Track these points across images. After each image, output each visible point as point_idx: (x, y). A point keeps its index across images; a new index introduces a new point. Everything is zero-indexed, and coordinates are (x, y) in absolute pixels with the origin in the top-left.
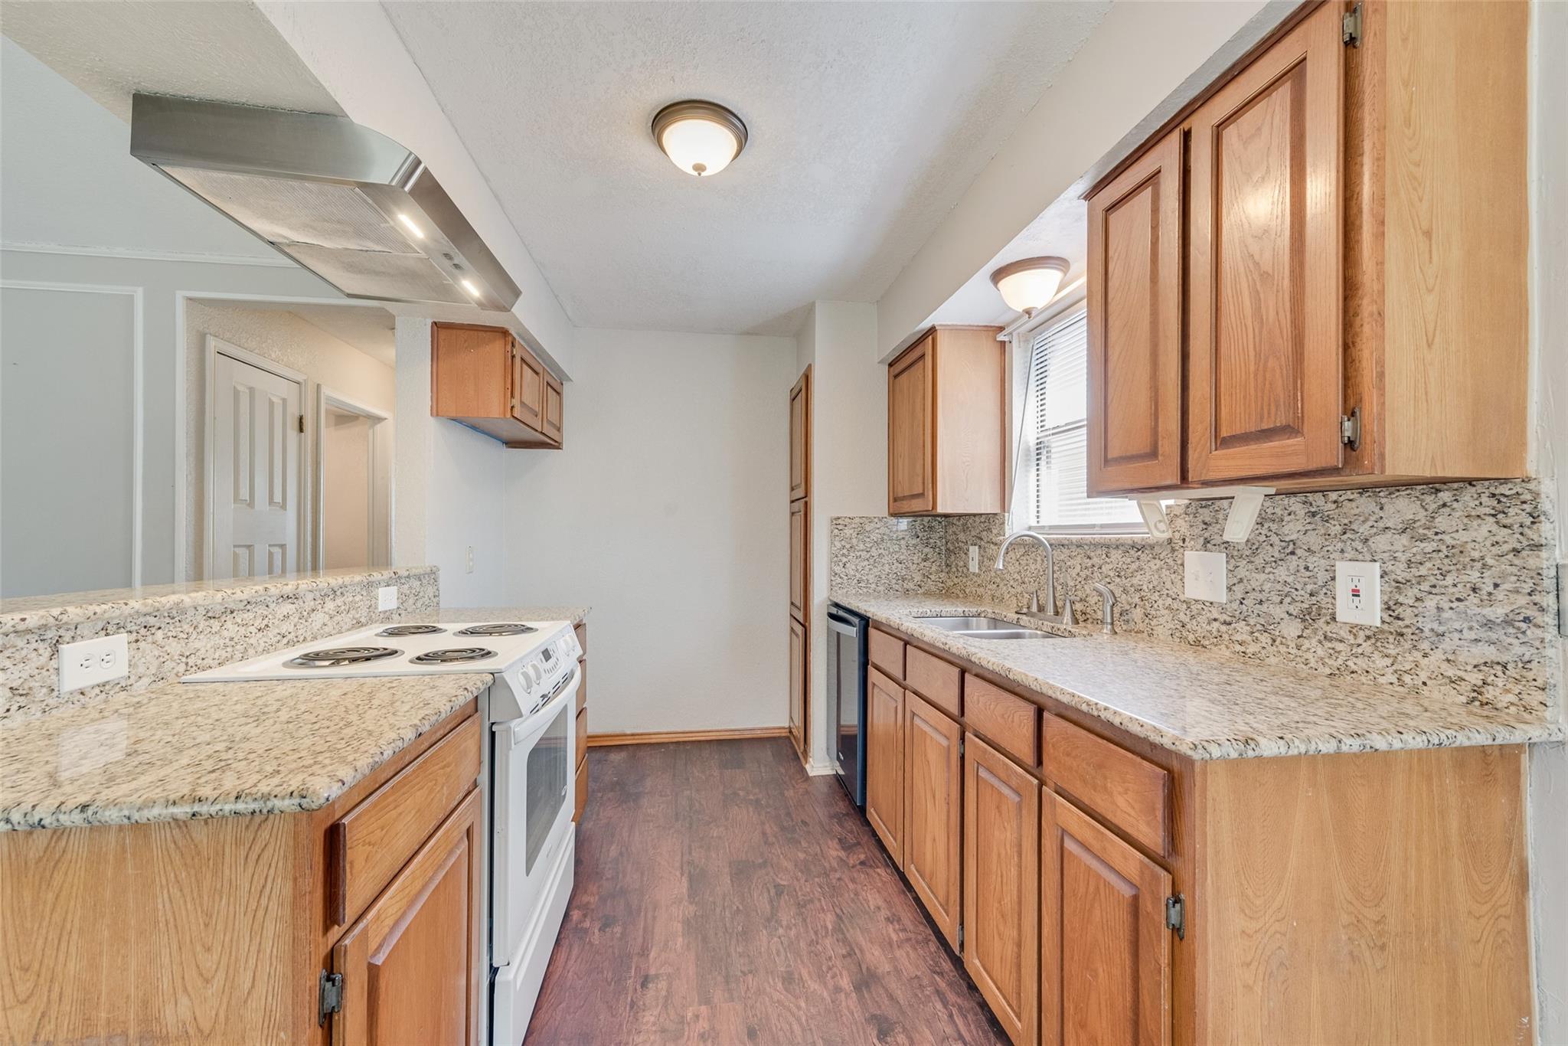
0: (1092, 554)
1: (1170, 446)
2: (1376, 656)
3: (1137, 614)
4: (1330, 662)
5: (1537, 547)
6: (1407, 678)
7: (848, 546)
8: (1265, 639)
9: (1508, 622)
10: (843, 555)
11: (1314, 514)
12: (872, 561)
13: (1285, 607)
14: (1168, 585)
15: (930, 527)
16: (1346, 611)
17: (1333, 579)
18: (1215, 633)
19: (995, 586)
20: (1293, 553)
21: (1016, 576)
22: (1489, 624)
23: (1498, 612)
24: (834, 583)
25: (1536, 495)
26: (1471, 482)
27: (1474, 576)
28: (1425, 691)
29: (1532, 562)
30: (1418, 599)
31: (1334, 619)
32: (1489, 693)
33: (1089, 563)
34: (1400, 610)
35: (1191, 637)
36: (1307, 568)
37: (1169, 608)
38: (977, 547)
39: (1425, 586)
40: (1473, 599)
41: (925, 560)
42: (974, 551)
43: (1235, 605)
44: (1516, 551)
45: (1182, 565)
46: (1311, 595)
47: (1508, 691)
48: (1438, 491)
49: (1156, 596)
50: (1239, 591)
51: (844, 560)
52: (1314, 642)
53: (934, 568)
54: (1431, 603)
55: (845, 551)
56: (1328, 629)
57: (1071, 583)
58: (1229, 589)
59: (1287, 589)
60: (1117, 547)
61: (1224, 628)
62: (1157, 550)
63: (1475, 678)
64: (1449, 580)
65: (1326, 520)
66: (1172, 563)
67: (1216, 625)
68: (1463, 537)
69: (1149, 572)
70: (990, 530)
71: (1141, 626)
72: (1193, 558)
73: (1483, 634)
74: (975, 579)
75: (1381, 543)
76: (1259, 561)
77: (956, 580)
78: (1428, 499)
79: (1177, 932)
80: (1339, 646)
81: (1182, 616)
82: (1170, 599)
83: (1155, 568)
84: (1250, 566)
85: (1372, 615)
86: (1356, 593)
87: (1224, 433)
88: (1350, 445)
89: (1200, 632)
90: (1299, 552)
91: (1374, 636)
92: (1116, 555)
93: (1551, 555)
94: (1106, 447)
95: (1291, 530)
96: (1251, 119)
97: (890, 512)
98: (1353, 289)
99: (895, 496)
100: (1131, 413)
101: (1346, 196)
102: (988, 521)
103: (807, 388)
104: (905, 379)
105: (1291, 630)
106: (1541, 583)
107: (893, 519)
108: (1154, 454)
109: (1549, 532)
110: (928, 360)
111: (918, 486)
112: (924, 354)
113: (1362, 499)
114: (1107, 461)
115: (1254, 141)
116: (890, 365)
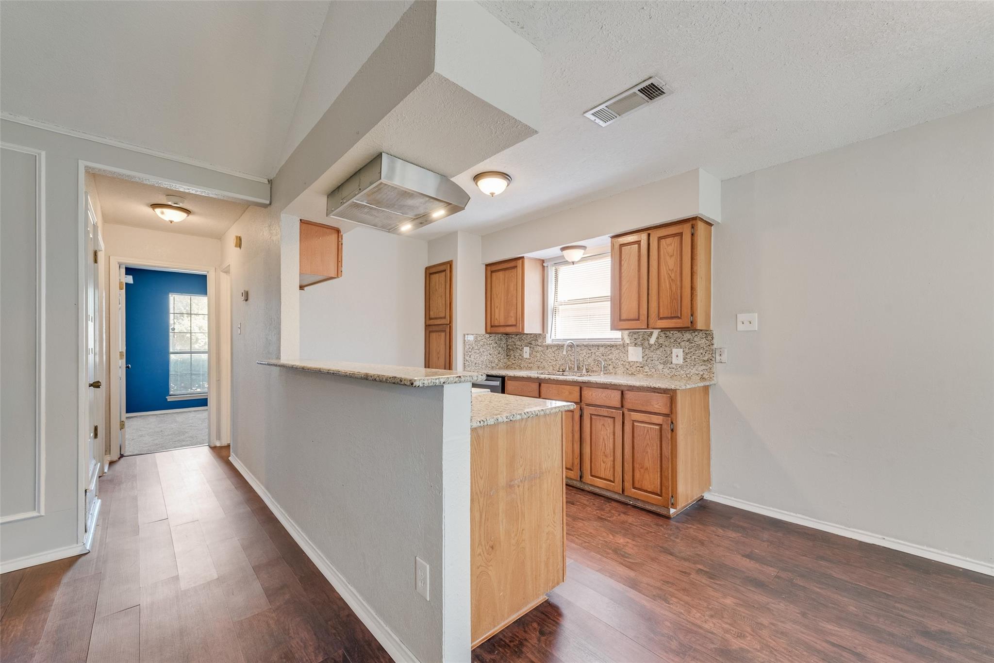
0: (591, 349)
1: (644, 317)
2: (681, 371)
3: (611, 367)
4: (671, 374)
5: (713, 344)
6: (688, 375)
7: (471, 348)
8: (653, 370)
9: (708, 360)
10: (470, 352)
11: (667, 337)
12: (480, 354)
13: (659, 361)
14: (622, 357)
15: (501, 339)
16: (675, 361)
17: (672, 353)
18: (638, 370)
19: (540, 363)
20: (661, 347)
21: (552, 358)
22: (704, 361)
23: (706, 358)
24: (466, 365)
25: (713, 334)
26: (701, 330)
27: (702, 351)
28: (692, 378)
29: (712, 348)
30: (691, 357)
31: (672, 363)
32: (704, 376)
33: (590, 352)
34: (687, 360)
35: (630, 373)
36: (665, 351)
37: (622, 364)
38: (528, 347)
39: (692, 354)
40: (701, 356)
41: (499, 354)
42: (527, 350)
43: (645, 362)
44: (709, 345)
45: (627, 351)
46: (666, 357)
47: (707, 375)
48: (695, 332)
49: (618, 361)
50: (646, 358)
51: (470, 354)
52: (667, 369)
53: (502, 357)
54: (693, 357)
55: (470, 350)
56: (670, 366)
57: (581, 359)
58: (643, 357)
59: (660, 356)
60: (602, 346)
61: (641, 369)
62: (618, 347)
63: (701, 373)
64: (697, 352)
65: (670, 338)
66: (623, 350)
67: (638, 368)
68: (700, 342)
69: (615, 354)
70: (536, 340)
71: (612, 371)
72: (631, 349)
73: (703, 363)
74: (527, 360)
75: (683, 344)
76: (652, 349)
77: (514, 362)
78: (693, 334)
79: (672, 430)
80: (673, 370)
81: (627, 367)
82: (623, 362)
83: (617, 352)
84: (650, 351)
85: (680, 361)
86: (677, 356)
87: (661, 316)
88: (692, 322)
89: (633, 371)
90: (663, 346)
91: (681, 367)
92: (601, 349)
93: (715, 346)
94: (620, 316)
95: (661, 341)
96: (669, 240)
97: (487, 333)
98: (692, 288)
99: (492, 325)
100: (630, 307)
101: (692, 268)
102: (536, 337)
103: (451, 271)
104: (501, 274)
105: (661, 367)
106: (713, 352)
107: (488, 336)
108: (638, 320)
109: (715, 341)
110: (519, 269)
111: (512, 321)
112: (516, 267)
113: (679, 334)
114: (621, 320)
115: (670, 246)
116: (487, 265)
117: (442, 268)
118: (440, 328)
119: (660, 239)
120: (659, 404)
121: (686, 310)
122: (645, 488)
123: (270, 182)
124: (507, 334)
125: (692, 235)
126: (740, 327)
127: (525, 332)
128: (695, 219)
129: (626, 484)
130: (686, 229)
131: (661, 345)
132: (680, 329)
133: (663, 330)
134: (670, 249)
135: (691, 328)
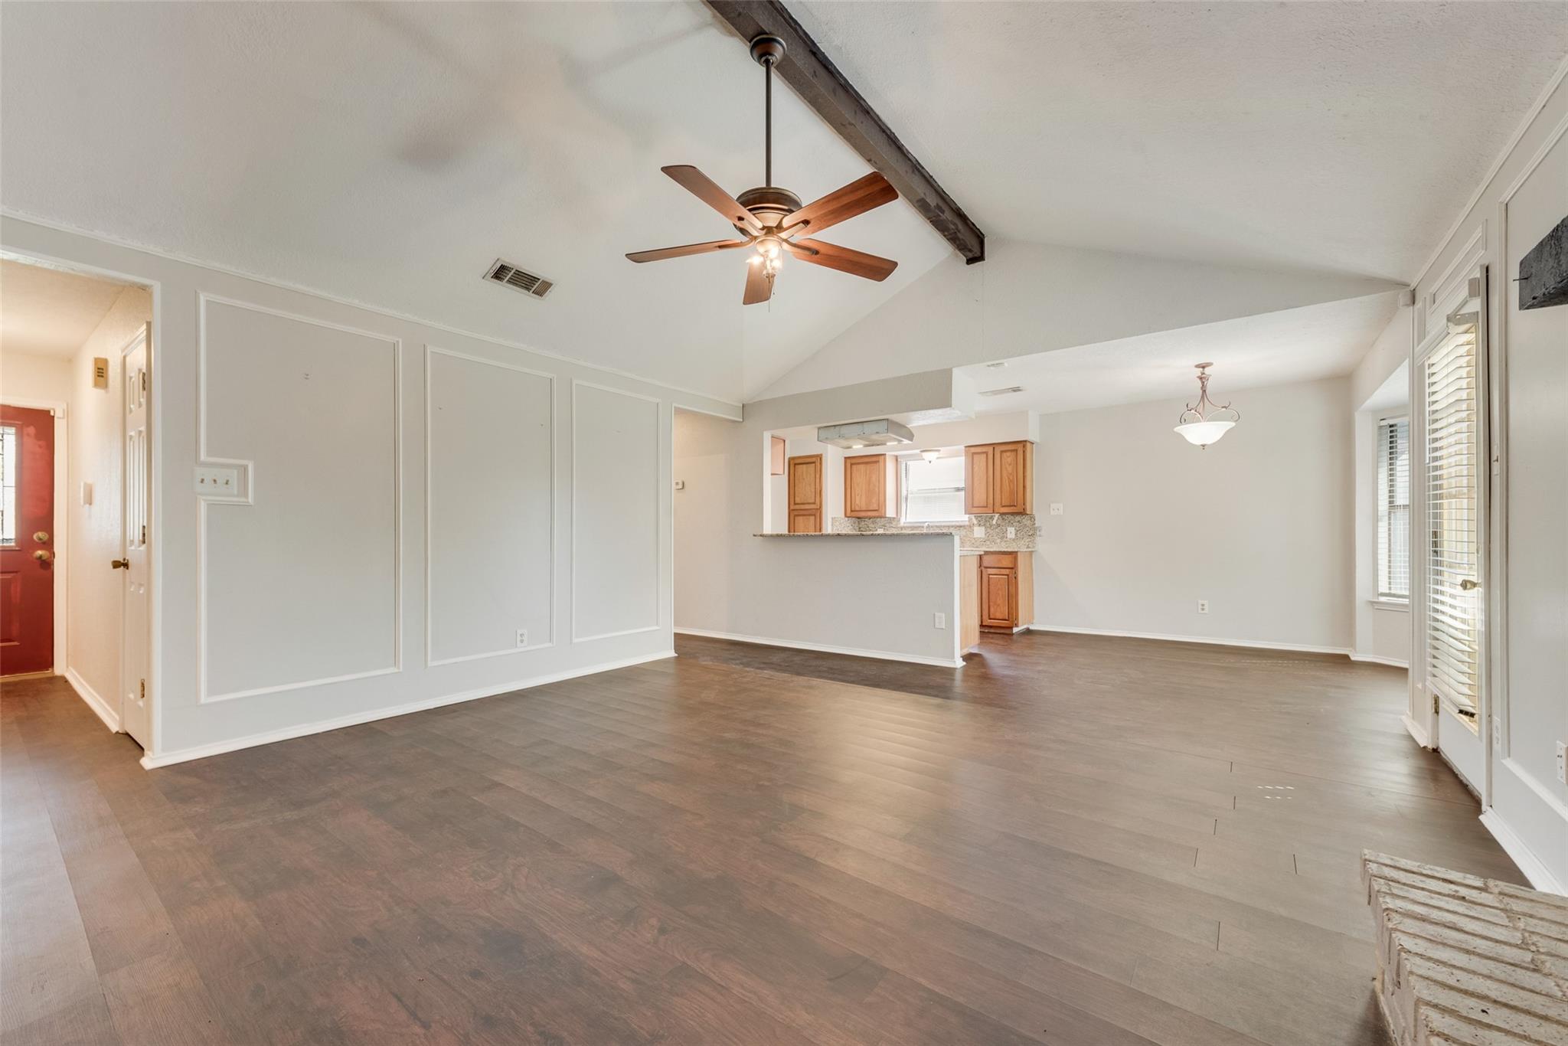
1: (991, 505)
2: (1013, 543)
4: (1010, 543)
6: (1021, 543)
8: (993, 543)
9: (1032, 535)
11: (1005, 519)
13: (997, 537)
14: (969, 534)
17: (1007, 531)
18: (981, 544)
23: (1030, 533)
25: (1036, 517)
26: (1028, 515)
27: (1027, 528)
28: (1023, 545)
29: (1034, 526)
30: (1020, 532)
31: (1008, 535)
32: (1030, 544)
34: (1017, 533)
35: (975, 546)
36: (1002, 529)
37: (969, 540)
38: (882, 529)
39: (1021, 530)
40: (1027, 532)
43: (987, 537)
44: (1033, 524)
45: (973, 530)
46: (1002, 534)
48: (1024, 516)
49: (965, 538)
50: (987, 534)
52: (1005, 540)
54: (1022, 533)
56: (1008, 537)
58: (985, 534)
59: (998, 533)
60: (952, 527)
61: (984, 543)
62: (968, 526)
63: (1029, 542)
64: (1024, 529)
65: (1007, 520)
66: (970, 529)
67: (987, 540)
68: (1027, 523)
70: (891, 523)
72: (976, 529)
73: (1028, 535)
75: (1015, 524)
76: (992, 528)
78: (1022, 517)
79: (1015, 578)
80: (1011, 541)
81: (973, 541)
82: (969, 538)
83: (967, 531)
84: (990, 529)
85: (1013, 536)
86: (1011, 532)
87: (1002, 505)
88: (1022, 509)
89: (978, 544)
90: (1001, 526)
91: (1014, 540)
93: (1036, 525)
94: (973, 503)
95: (999, 522)
96: (1008, 454)
97: (846, 516)
98: (1024, 487)
99: (853, 509)
100: (980, 497)
101: (1024, 473)
102: (891, 520)
103: (821, 464)
104: (862, 467)
105: (999, 541)
106: (1035, 529)
107: (847, 519)
108: (987, 507)
109: (1036, 522)
110: (881, 464)
111: (875, 507)
112: (878, 461)
113: (1012, 517)
114: (973, 507)
115: (1009, 458)
116: (845, 458)
117: (813, 460)
118: (810, 512)
119: (1002, 452)
120: (1006, 562)
121: (1021, 501)
122: (997, 617)
123: (743, 406)
124: (859, 518)
125: (1024, 452)
126: (1052, 512)
127: (887, 516)
128: (1026, 441)
129: (984, 617)
130: (1020, 448)
131: (999, 525)
132: (1013, 514)
133: (1002, 514)
134: (1009, 460)
135: (1023, 513)
